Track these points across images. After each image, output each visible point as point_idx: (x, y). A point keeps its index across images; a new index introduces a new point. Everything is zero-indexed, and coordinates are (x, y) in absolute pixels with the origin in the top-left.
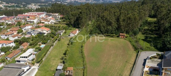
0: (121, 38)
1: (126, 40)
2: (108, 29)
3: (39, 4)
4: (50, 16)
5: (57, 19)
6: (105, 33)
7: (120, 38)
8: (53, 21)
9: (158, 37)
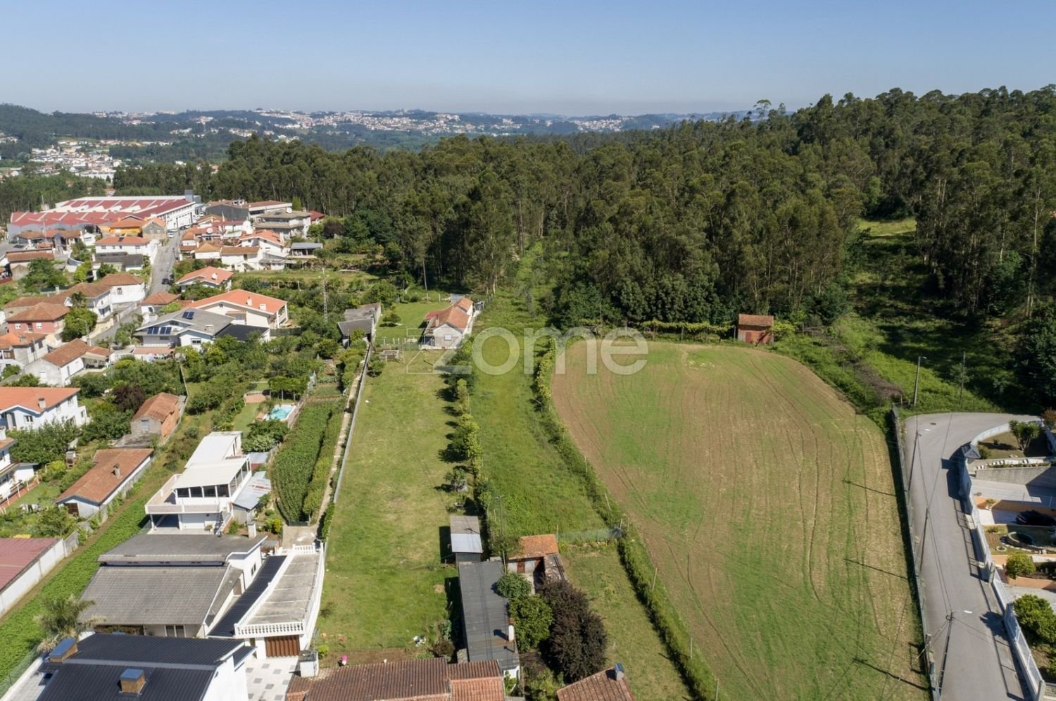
0: (749, 342)
1: (783, 353)
2: (667, 294)
3: (111, 143)
4: (237, 217)
5: (294, 240)
6: (650, 318)
7: (743, 345)
8: (275, 251)
9: (956, 331)
